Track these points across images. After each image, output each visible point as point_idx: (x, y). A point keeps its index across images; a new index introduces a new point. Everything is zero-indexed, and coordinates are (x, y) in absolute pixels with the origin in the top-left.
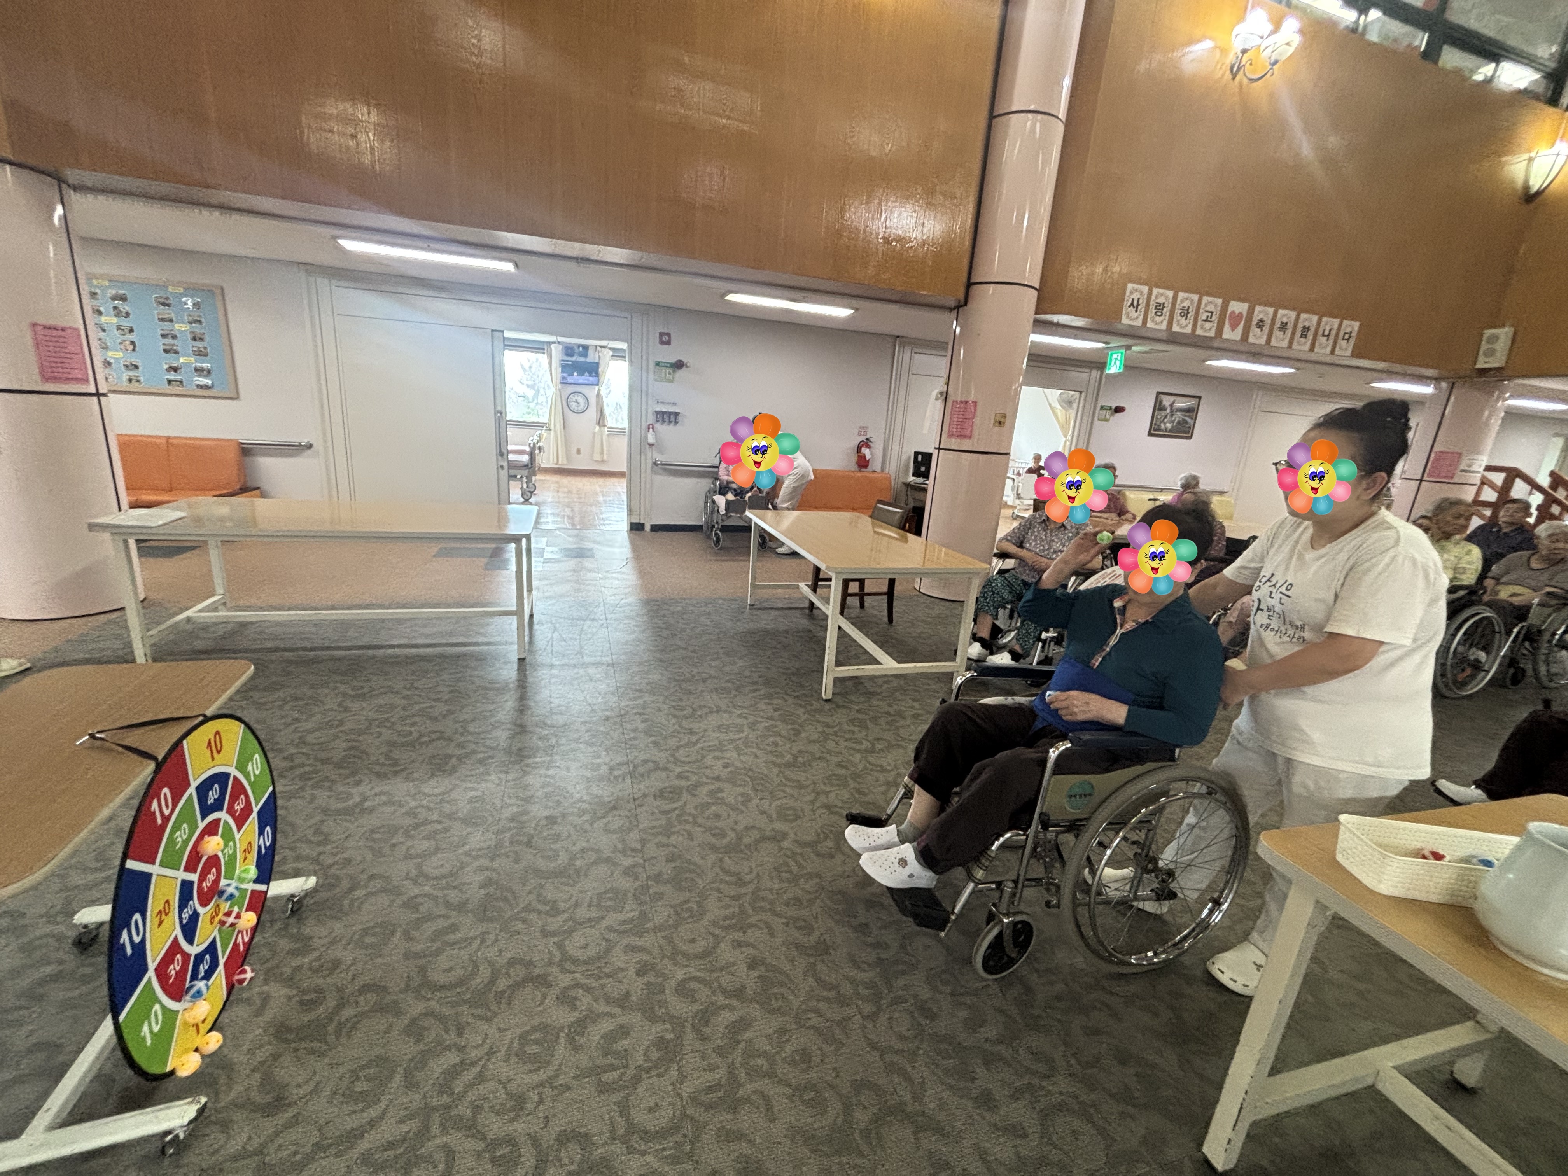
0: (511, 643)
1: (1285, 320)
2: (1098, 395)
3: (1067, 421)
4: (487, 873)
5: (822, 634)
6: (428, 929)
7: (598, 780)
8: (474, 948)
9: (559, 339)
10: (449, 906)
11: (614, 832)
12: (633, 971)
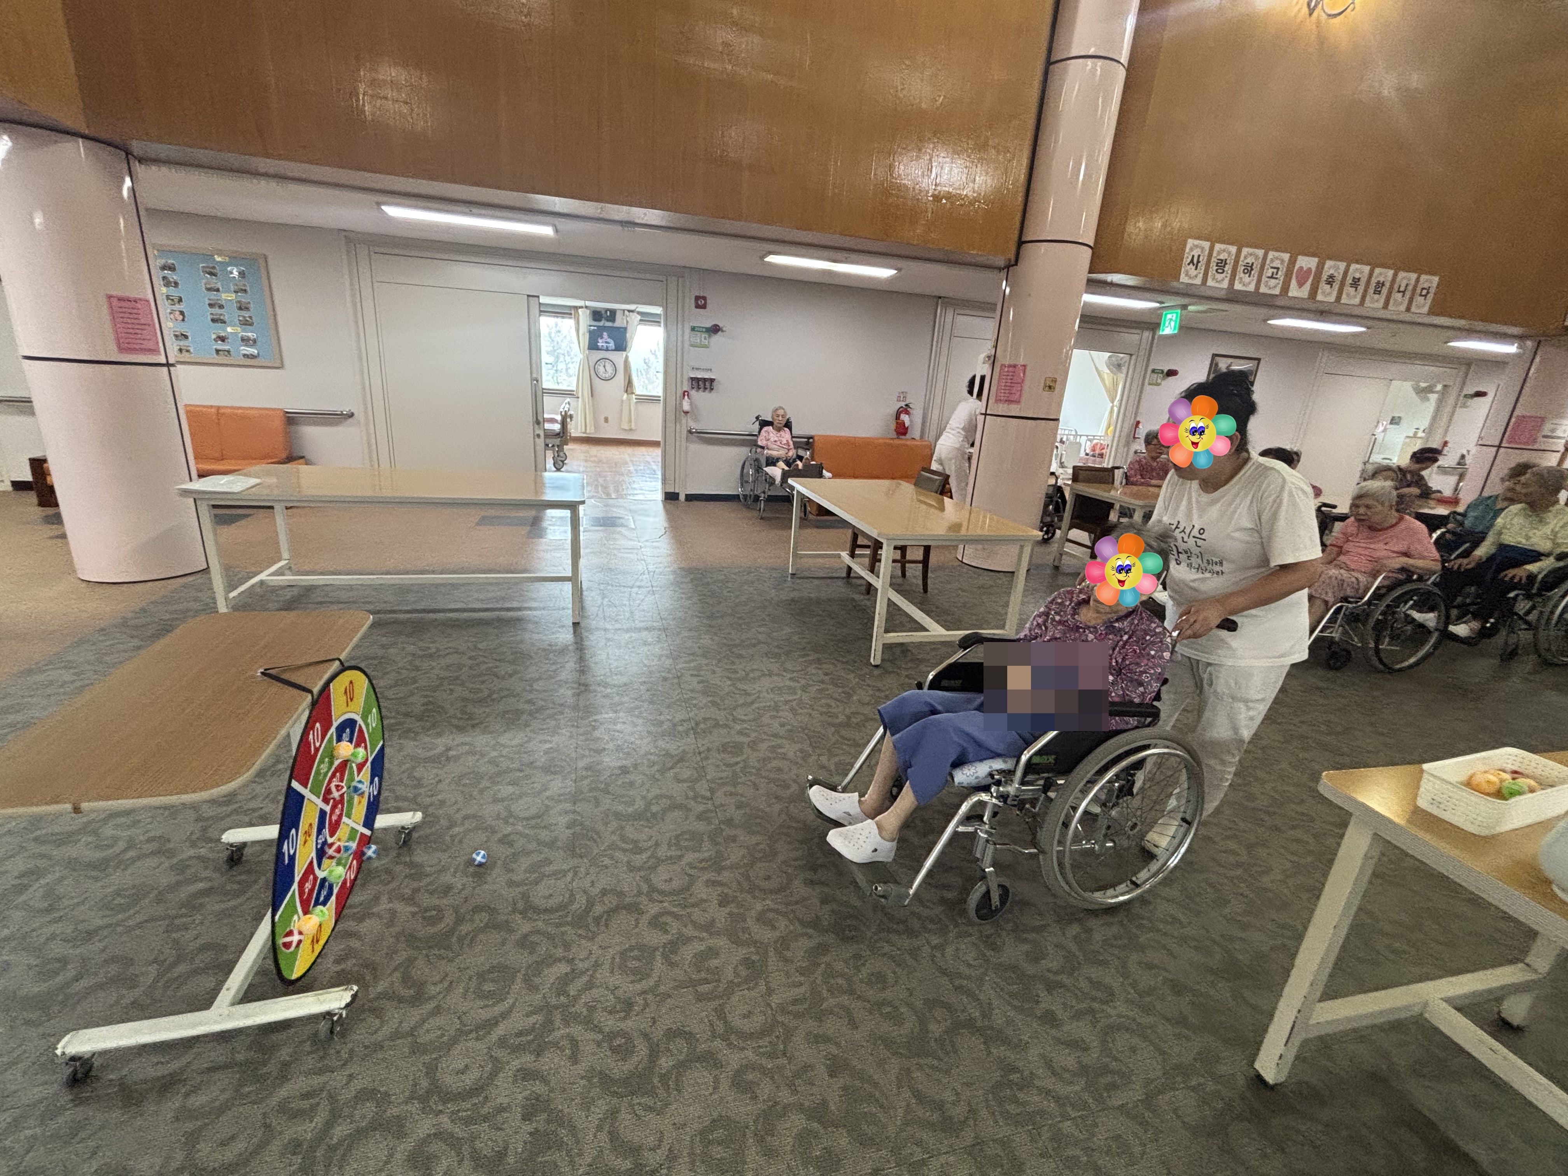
0: (566, 609)
1: (1357, 276)
2: (1150, 355)
4: (571, 816)
6: (525, 863)
7: (663, 734)
8: (569, 879)
9: (588, 303)
10: (540, 843)
11: (684, 781)
12: (716, 902)
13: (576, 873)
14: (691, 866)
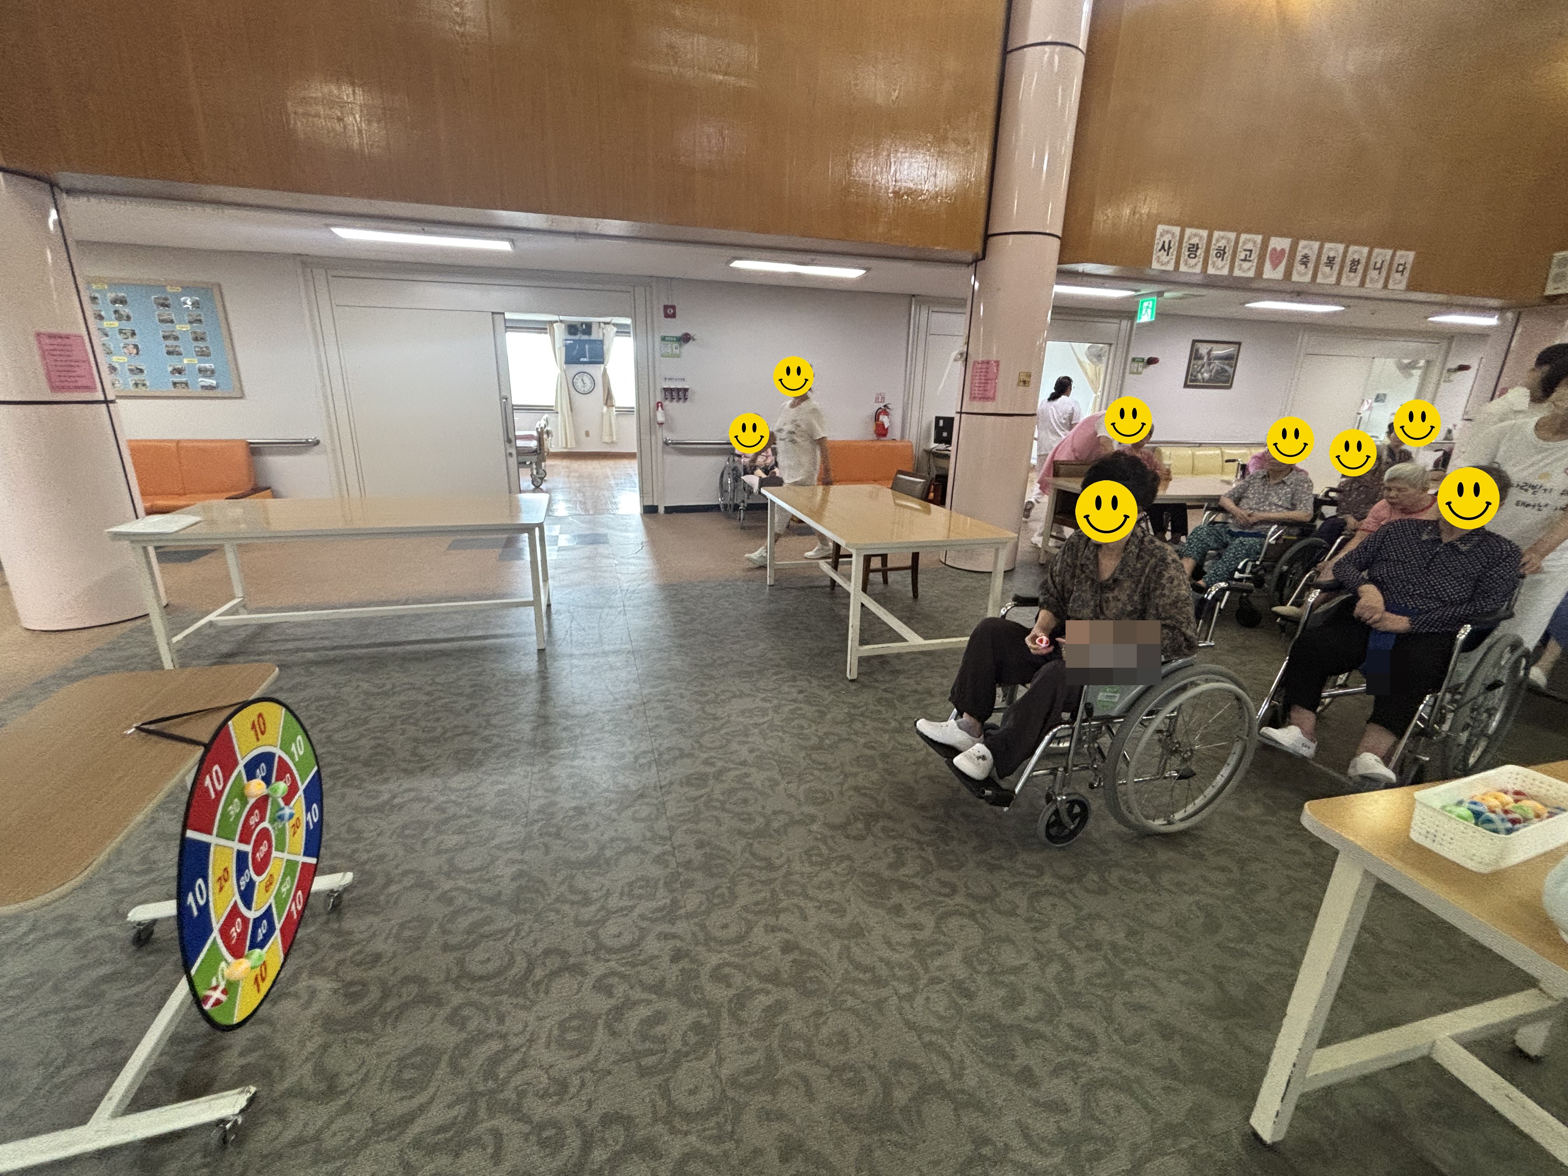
0: (530, 634)
1: (1332, 254)
2: (1129, 345)
3: (1097, 376)
4: (517, 867)
5: (843, 612)
7: (623, 769)
8: (509, 939)
9: (562, 318)
10: (482, 898)
11: (642, 820)
12: (668, 958)
14: (642, 917)
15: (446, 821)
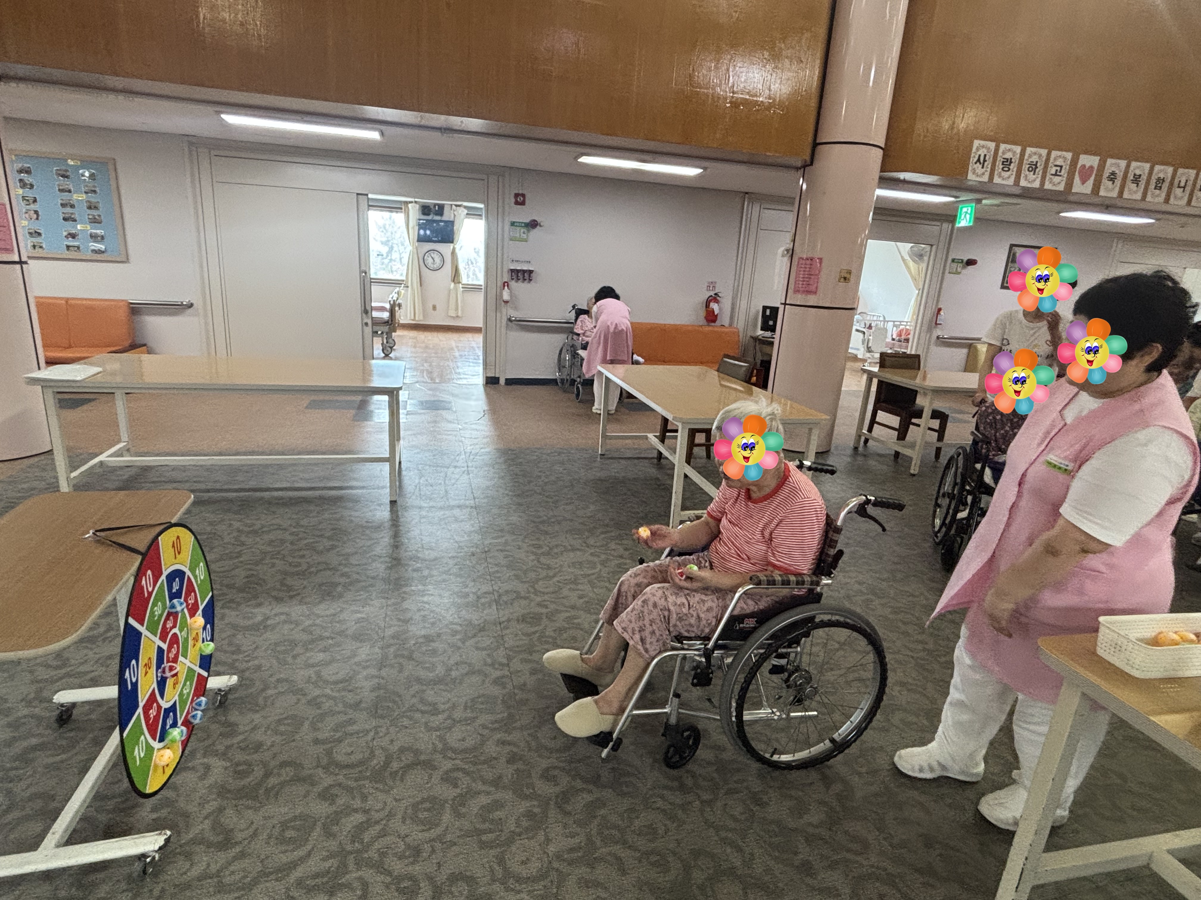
0: (383, 487)
1: (1138, 172)
2: (948, 248)
3: (919, 272)
4: (375, 681)
5: (669, 482)
6: (331, 722)
7: (467, 605)
8: (369, 737)
9: (418, 199)
10: (346, 705)
11: (484, 649)
12: (504, 759)
13: (377, 733)
14: (484, 727)
15: (313, 641)
